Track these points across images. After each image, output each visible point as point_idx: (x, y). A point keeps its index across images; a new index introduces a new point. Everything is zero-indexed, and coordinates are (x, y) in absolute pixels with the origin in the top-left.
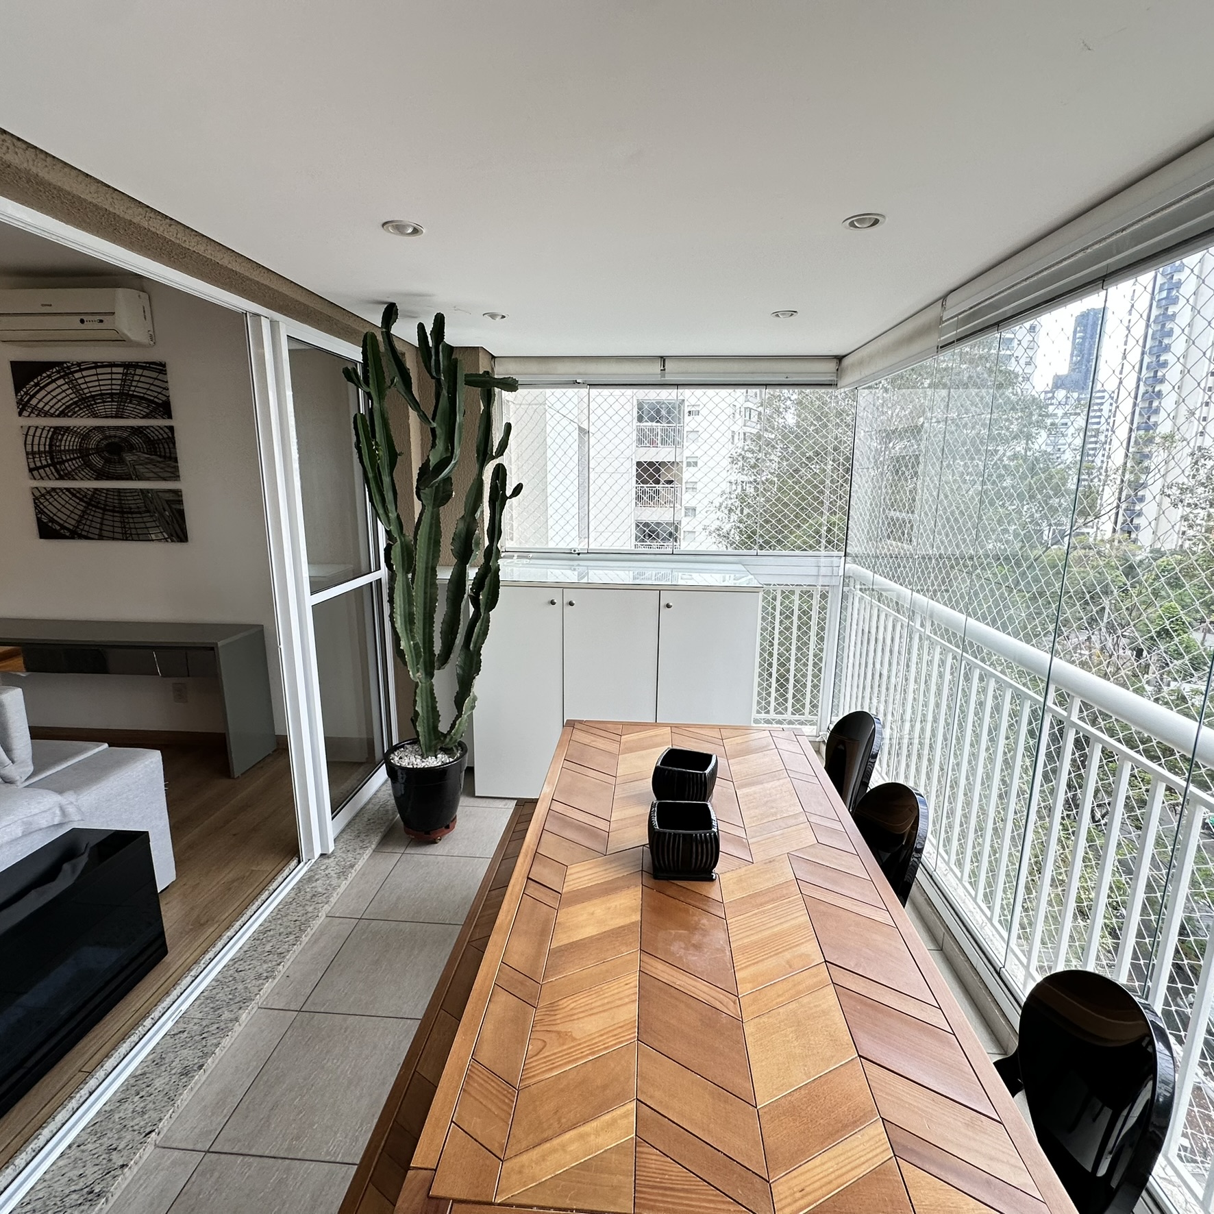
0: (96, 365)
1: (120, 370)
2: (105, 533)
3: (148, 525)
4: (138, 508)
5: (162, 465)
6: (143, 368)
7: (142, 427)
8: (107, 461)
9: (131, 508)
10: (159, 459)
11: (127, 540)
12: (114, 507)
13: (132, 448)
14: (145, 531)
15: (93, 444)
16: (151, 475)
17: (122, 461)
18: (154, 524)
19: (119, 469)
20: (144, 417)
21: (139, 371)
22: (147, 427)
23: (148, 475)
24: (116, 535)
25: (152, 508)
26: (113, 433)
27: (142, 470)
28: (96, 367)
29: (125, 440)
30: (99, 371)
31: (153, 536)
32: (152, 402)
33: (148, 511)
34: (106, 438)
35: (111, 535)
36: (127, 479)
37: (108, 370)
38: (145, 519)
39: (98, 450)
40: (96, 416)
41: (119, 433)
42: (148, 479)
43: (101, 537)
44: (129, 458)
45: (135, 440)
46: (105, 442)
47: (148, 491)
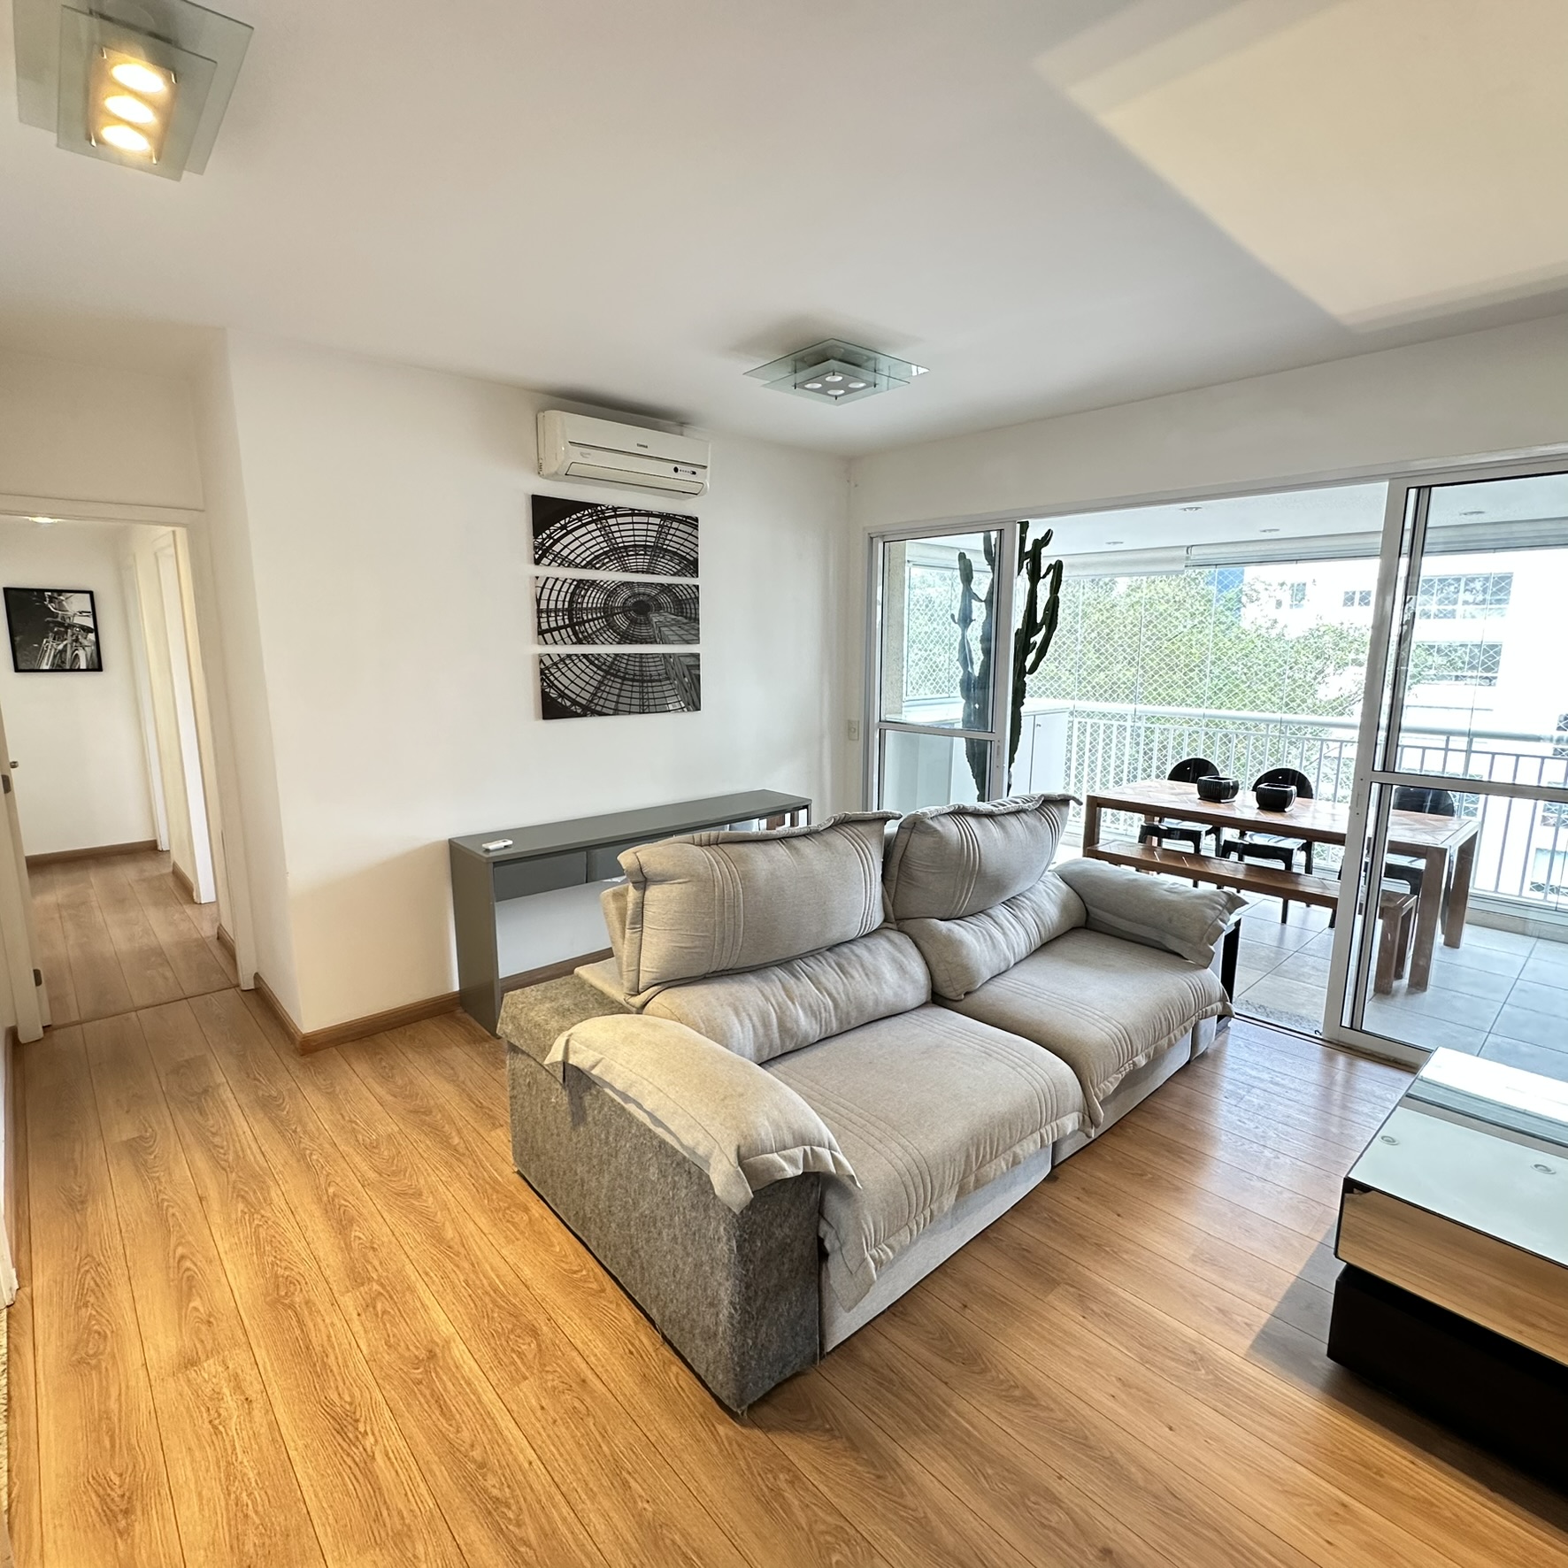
0: (633, 513)
1: (657, 521)
2: (621, 707)
3: (667, 694)
4: (659, 675)
5: (686, 628)
6: (680, 522)
7: (671, 585)
8: (633, 622)
9: (651, 675)
10: (685, 621)
11: (644, 712)
12: (635, 675)
13: (659, 607)
14: (663, 701)
15: (619, 602)
16: (676, 638)
17: (648, 622)
18: (672, 693)
19: (644, 631)
20: (675, 574)
21: (675, 525)
22: (677, 586)
23: (672, 638)
24: (634, 709)
25: (672, 675)
26: (642, 590)
27: (667, 633)
28: (632, 515)
29: (654, 598)
30: (636, 519)
31: (671, 707)
32: (684, 558)
33: (668, 679)
34: (634, 595)
35: (627, 708)
36: (651, 643)
37: (645, 519)
38: (665, 688)
39: (624, 610)
40: (626, 570)
41: (648, 591)
42: (672, 643)
43: (616, 712)
44: (655, 618)
45: (664, 599)
46: (633, 601)
47: (670, 655)
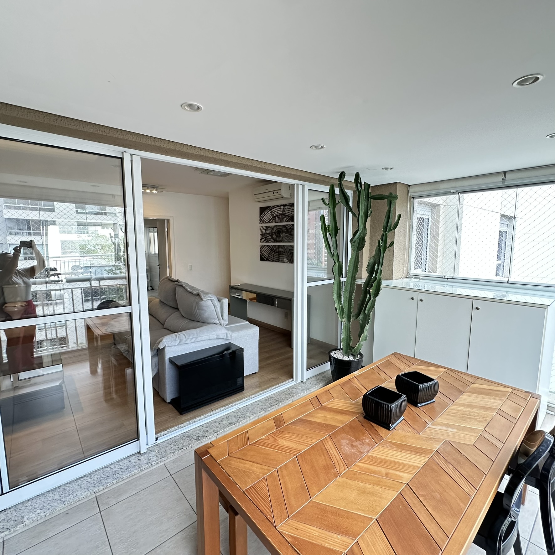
0: (278, 206)
1: (282, 207)
2: (274, 260)
3: (284, 257)
4: (282, 251)
5: (289, 237)
6: (288, 206)
8: (277, 236)
9: (280, 252)
11: (278, 262)
12: (277, 251)
13: (283, 232)
14: (283, 259)
15: (274, 231)
16: (286, 241)
17: (280, 236)
18: (285, 257)
19: (279, 239)
20: (287, 222)
21: (287, 207)
22: (287, 225)
24: (276, 260)
25: (285, 251)
27: (284, 239)
28: (277, 207)
29: (281, 229)
30: (278, 208)
31: (285, 261)
32: (289, 216)
33: (284, 253)
34: (277, 229)
36: (281, 242)
37: (280, 207)
38: (284, 255)
39: (275, 233)
40: (276, 222)
41: (280, 227)
42: (285, 242)
43: (273, 261)
44: (282, 235)
45: (284, 229)
46: (277, 230)
47: (285, 246)
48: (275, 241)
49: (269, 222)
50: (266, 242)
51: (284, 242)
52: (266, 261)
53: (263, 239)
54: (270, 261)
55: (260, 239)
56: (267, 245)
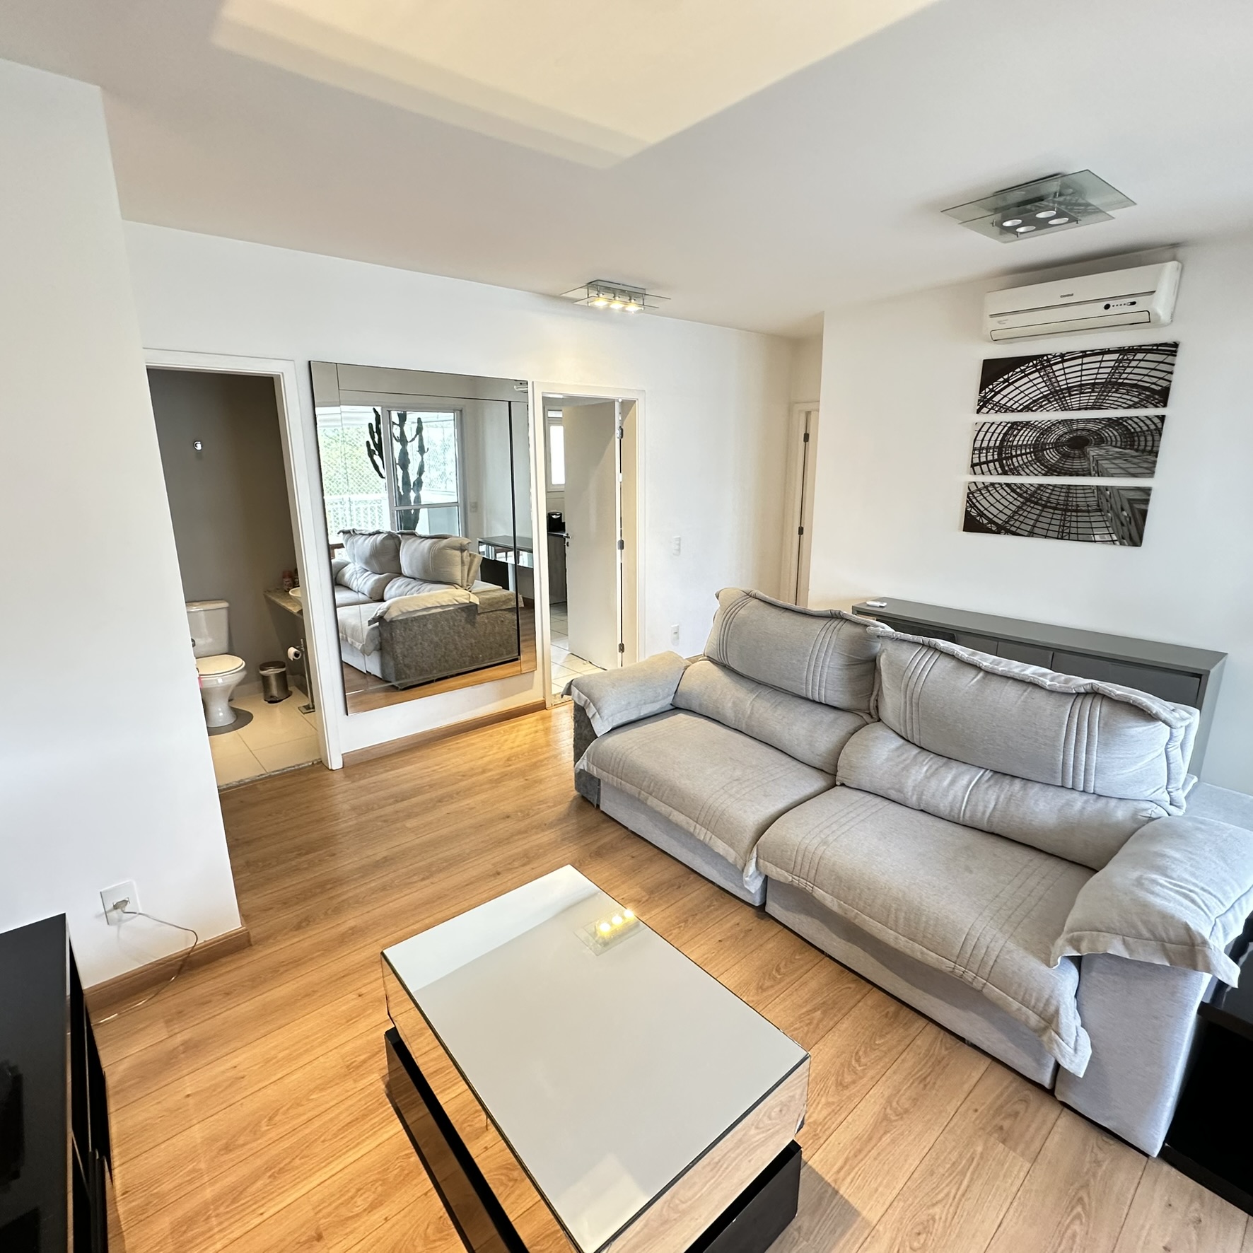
0: (1085, 354)
1: (1115, 356)
2: (1037, 531)
3: (1095, 525)
4: (1088, 506)
5: (1136, 460)
6: (1147, 352)
7: (1122, 418)
8: (1065, 456)
9: (1078, 506)
10: (1135, 453)
11: (1062, 539)
12: (1058, 504)
13: (1101, 441)
14: (1090, 531)
15: (1052, 438)
16: (1119, 471)
17: (1084, 456)
18: (1102, 524)
19: (1077, 465)
20: (1130, 407)
21: (1139, 356)
22: (1130, 418)
23: (1113, 471)
24: (1050, 533)
25: (1105, 506)
26: (1081, 426)
27: (1106, 466)
28: (1081, 357)
29: (1097, 433)
30: (1087, 360)
31: (1097, 538)
32: (1147, 389)
33: (1100, 510)
34: (1072, 431)
35: (1044, 532)
36: (1084, 475)
37: (1098, 358)
38: (1093, 519)
39: (1057, 445)
40: (1065, 408)
41: (1089, 426)
42: (1112, 475)
43: (1031, 534)
44: (1093, 452)
45: (1109, 433)
46: (1069, 436)
47: (1107, 488)
48: (1052, 470)
49: (1027, 408)
50: (1005, 473)
51: (1100, 474)
52: (999, 533)
53: (987, 462)
54: (1015, 534)
55: (973, 465)
56: (1008, 485)
